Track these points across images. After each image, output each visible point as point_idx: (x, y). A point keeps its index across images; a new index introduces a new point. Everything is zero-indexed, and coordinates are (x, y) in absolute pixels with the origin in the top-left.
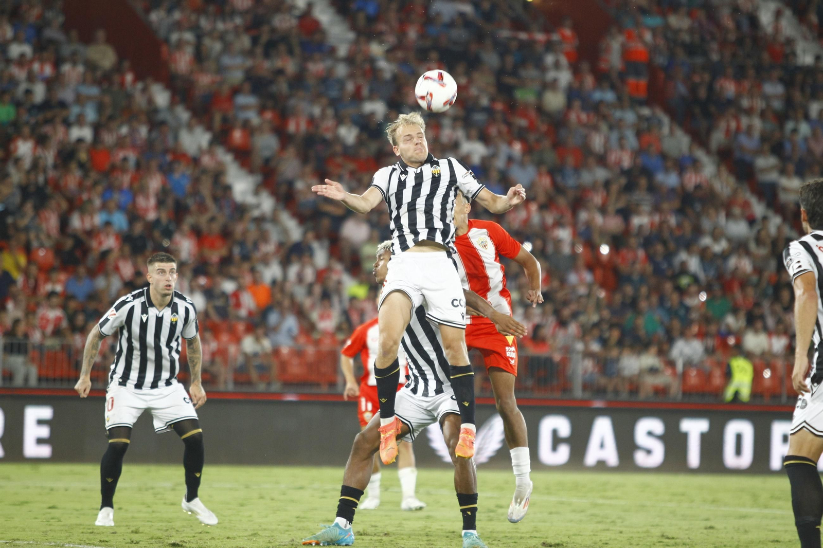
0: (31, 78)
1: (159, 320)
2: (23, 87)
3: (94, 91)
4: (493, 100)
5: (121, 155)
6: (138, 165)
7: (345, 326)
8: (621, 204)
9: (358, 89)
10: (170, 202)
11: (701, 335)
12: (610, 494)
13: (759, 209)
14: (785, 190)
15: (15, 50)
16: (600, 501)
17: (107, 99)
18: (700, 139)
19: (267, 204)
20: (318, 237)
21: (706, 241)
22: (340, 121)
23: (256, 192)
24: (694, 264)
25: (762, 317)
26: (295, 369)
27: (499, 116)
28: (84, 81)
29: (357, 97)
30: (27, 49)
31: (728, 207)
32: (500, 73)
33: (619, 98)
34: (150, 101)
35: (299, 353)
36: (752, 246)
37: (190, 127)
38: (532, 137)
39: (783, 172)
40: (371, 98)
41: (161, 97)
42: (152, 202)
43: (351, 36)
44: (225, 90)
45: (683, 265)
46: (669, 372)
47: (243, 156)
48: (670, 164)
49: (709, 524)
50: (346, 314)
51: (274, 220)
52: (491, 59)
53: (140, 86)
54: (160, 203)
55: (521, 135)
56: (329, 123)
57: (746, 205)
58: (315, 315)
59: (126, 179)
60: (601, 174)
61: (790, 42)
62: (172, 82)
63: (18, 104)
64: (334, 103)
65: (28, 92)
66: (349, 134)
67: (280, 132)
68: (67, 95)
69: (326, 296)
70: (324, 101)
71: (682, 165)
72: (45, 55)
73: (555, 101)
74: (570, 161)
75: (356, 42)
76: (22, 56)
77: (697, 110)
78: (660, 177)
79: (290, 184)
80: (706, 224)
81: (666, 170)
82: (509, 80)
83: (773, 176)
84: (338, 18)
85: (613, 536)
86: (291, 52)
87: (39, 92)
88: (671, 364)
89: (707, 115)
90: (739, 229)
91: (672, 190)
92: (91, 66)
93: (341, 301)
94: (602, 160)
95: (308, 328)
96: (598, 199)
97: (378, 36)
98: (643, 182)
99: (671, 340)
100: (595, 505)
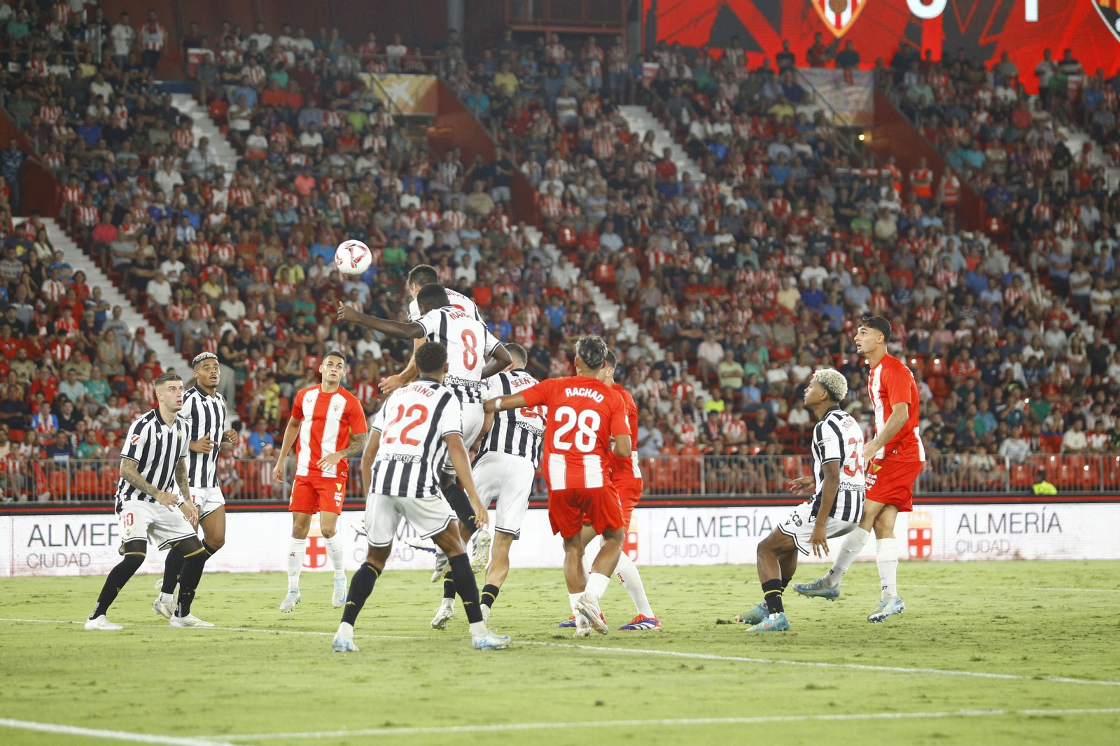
0: (420, 227)
1: (170, 436)
2: (414, 234)
3: (476, 235)
4: (832, 230)
5: (502, 290)
6: (516, 299)
7: (704, 437)
8: (949, 320)
9: (711, 225)
10: (545, 330)
11: (1026, 435)
12: (948, 580)
13: (1074, 319)
14: (1097, 302)
15: (407, 200)
16: (939, 587)
17: (488, 242)
18: (1019, 258)
19: (630, 330)
20: (678, 359)
21: (1028, 351)
22: (695, 253)
23: (620, 319)
24: (1017, 371)
25: (1082, 418)
26: (662, 477)
27: (838, 244)
28: (466, 226)
29: (711, 232)
30: (416, 201)
31: (1046, 319)
32: (837, 205)
33: (946, 224)
34: (525, 242)
35: (665, 463)
36: (1069, 354)
37: (561, 265)
38: (868, 262)
39: (1094, 286)
40: (721, 233)
41: (534, 238)
42: (530, 331)
43: (703, 177)
44: (592, 228)
45: (1009, 372)
46: (998, 468)
47: (609, 289)
48: (992, 282)
49: (1037, 604)
50: (705, 426)
51: (640, 344)
52: (828, 193)
53: (515, 228)
54: (537, 333)
55: (856, 260)
56: (686, 256)
57: (1064, 317)
58: (678, 429)
59: (505, 313)
60: (932, 293)
61: (1097, 170)
62: (542, 224)
63: (409, 250)
64: (689, 238)
65: (419, 239)
66: (703, 265)
67: (642, 265)
68: (451, 240)
69: (687, 410)
70: (680, 235)
71: (1003, 282)
72: (431, 204)
73: (887, 228)
74: (904, 282)
75: (707, 182)
76: (412, 205)
77: (1016, 233)
78: (984, 295)
79: (652, 311)
80: (1027, 335)
81: (990, 289)
82: (846, 212)
83: (1086, 290)
84: (691, 161)
85: (951, 618)
86: (650, 194)
87: (428, 238)
88: (1001, 462)
89: (1026, 237)
90: (1056, 339)
91: (996, 305)
92: (470, 212)
93: (701, 415)
94: (932, 281)
95: (673, 440)
96: (928, 317)
97: (728, 177)
98: (970, 299)
99: (999, 441)
100: (935, 590)
